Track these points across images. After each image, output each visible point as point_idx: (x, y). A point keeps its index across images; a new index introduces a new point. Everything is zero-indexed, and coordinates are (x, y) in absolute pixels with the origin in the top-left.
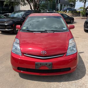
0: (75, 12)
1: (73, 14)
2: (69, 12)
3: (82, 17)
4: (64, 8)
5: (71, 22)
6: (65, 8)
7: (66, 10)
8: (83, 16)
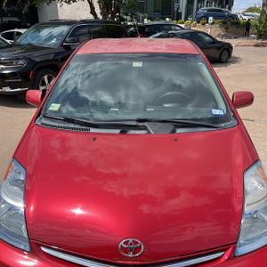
0: (234, 24)
1: (227, 28)
2: (213, 23)
3: (255, 41)
4: (198, 9)
5: (224, 58)
6: (203, 10)
7: (206, 17)
8: (260, 36)
